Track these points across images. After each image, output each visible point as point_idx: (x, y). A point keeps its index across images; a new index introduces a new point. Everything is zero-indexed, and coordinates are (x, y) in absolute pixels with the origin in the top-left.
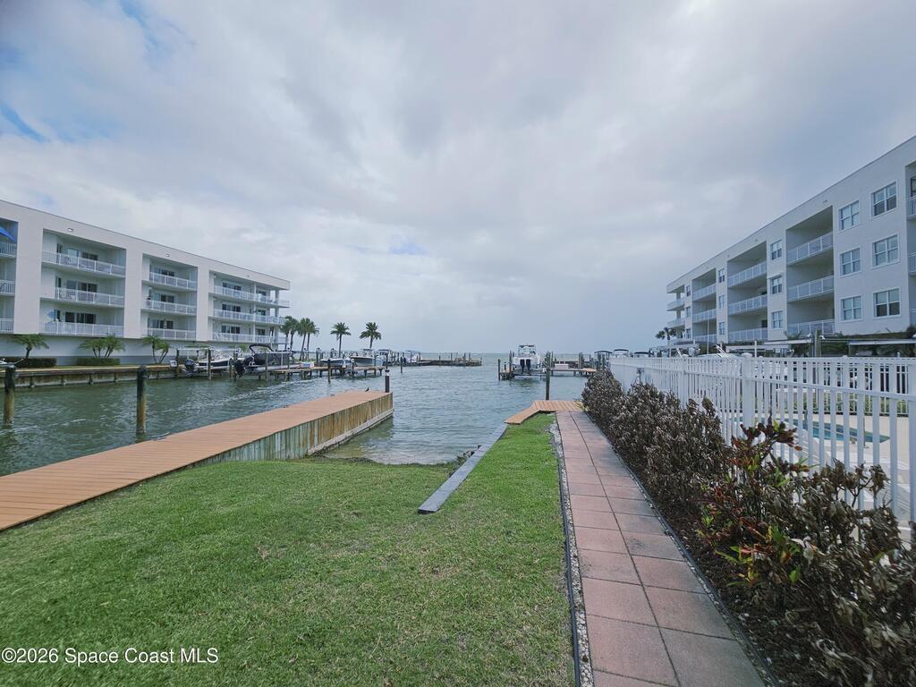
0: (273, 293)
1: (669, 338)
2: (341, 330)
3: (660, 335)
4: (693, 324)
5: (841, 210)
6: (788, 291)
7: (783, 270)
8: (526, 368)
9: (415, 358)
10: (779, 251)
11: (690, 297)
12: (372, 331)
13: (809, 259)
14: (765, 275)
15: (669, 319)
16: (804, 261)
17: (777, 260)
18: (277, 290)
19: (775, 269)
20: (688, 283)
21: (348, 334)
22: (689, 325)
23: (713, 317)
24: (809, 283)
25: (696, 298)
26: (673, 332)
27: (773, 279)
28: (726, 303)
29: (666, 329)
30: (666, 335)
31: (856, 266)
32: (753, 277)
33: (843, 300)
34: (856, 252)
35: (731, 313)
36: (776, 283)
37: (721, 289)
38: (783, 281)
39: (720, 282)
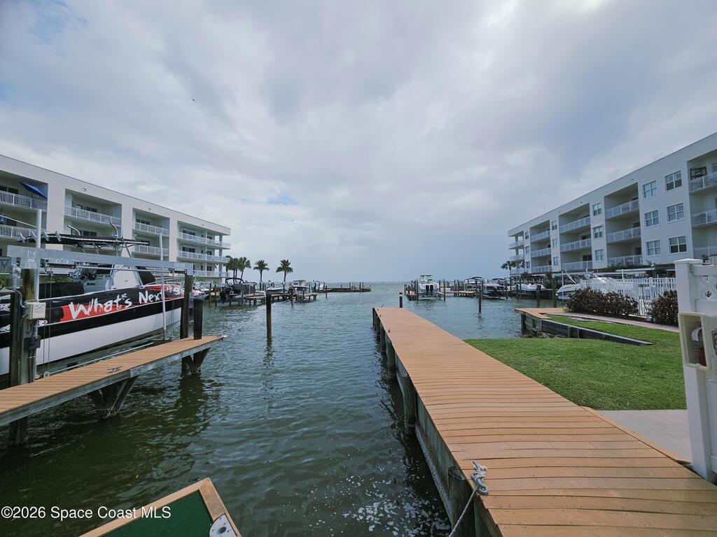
0: (217, 238)
1: (510, 269)
2: (262, 266)
3: (504, 267)
4: (532, 258)
5: (644, 186)
6: (607, 236)
7: (603, 222)
8: (429, 291)
9: (322, 286)
10: (599, 210)
11: (529, 240)
12: (285, 267)
13: (621, 216)
14: (590, 226)
15: (511, 255)
16: (619, 217)
17: (598, 216)
18: (221, 235)
19: (597, 222)
20: (527, 230)
21: (268, 269)
22: (528, 259)
23: (548, 254)
24: (623, 232)
25: (534, 241)
26: (513, 264)
27: (595, 229)
28: (558, 245)
29: (509, 262)
30: (508, 266)
31: (656, 221)
32: (579, 226)
33: (648, 243)
34: (655, 213)
35: (563, 251)
36: (597, 231)
37: (554, 235)
38: (603, 230)
39: (553, 229)
